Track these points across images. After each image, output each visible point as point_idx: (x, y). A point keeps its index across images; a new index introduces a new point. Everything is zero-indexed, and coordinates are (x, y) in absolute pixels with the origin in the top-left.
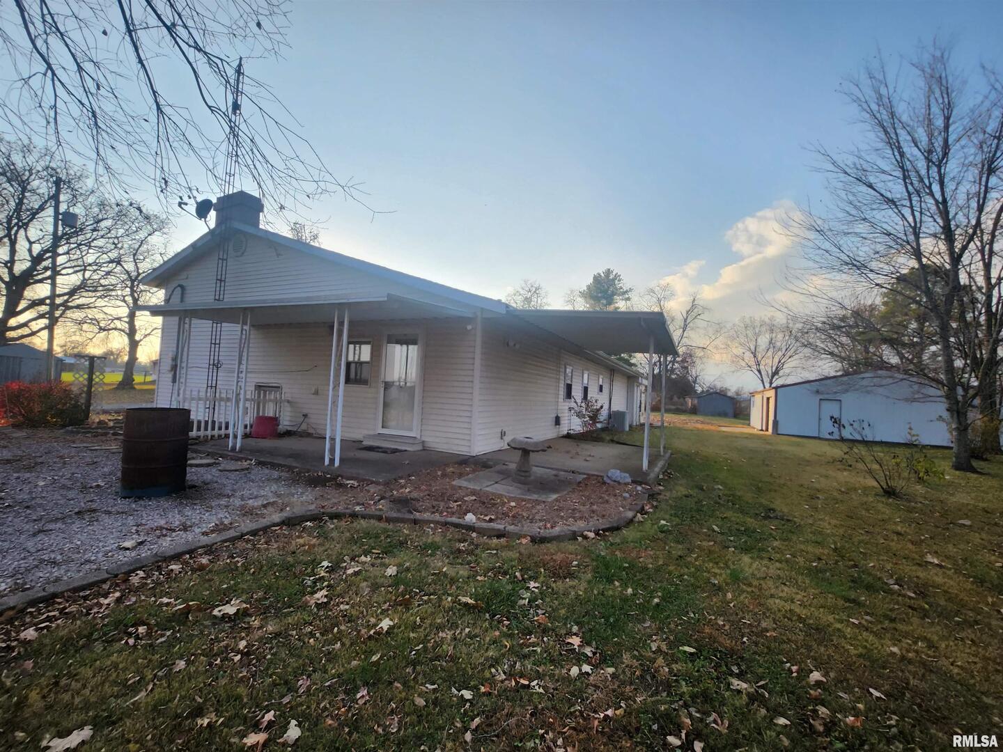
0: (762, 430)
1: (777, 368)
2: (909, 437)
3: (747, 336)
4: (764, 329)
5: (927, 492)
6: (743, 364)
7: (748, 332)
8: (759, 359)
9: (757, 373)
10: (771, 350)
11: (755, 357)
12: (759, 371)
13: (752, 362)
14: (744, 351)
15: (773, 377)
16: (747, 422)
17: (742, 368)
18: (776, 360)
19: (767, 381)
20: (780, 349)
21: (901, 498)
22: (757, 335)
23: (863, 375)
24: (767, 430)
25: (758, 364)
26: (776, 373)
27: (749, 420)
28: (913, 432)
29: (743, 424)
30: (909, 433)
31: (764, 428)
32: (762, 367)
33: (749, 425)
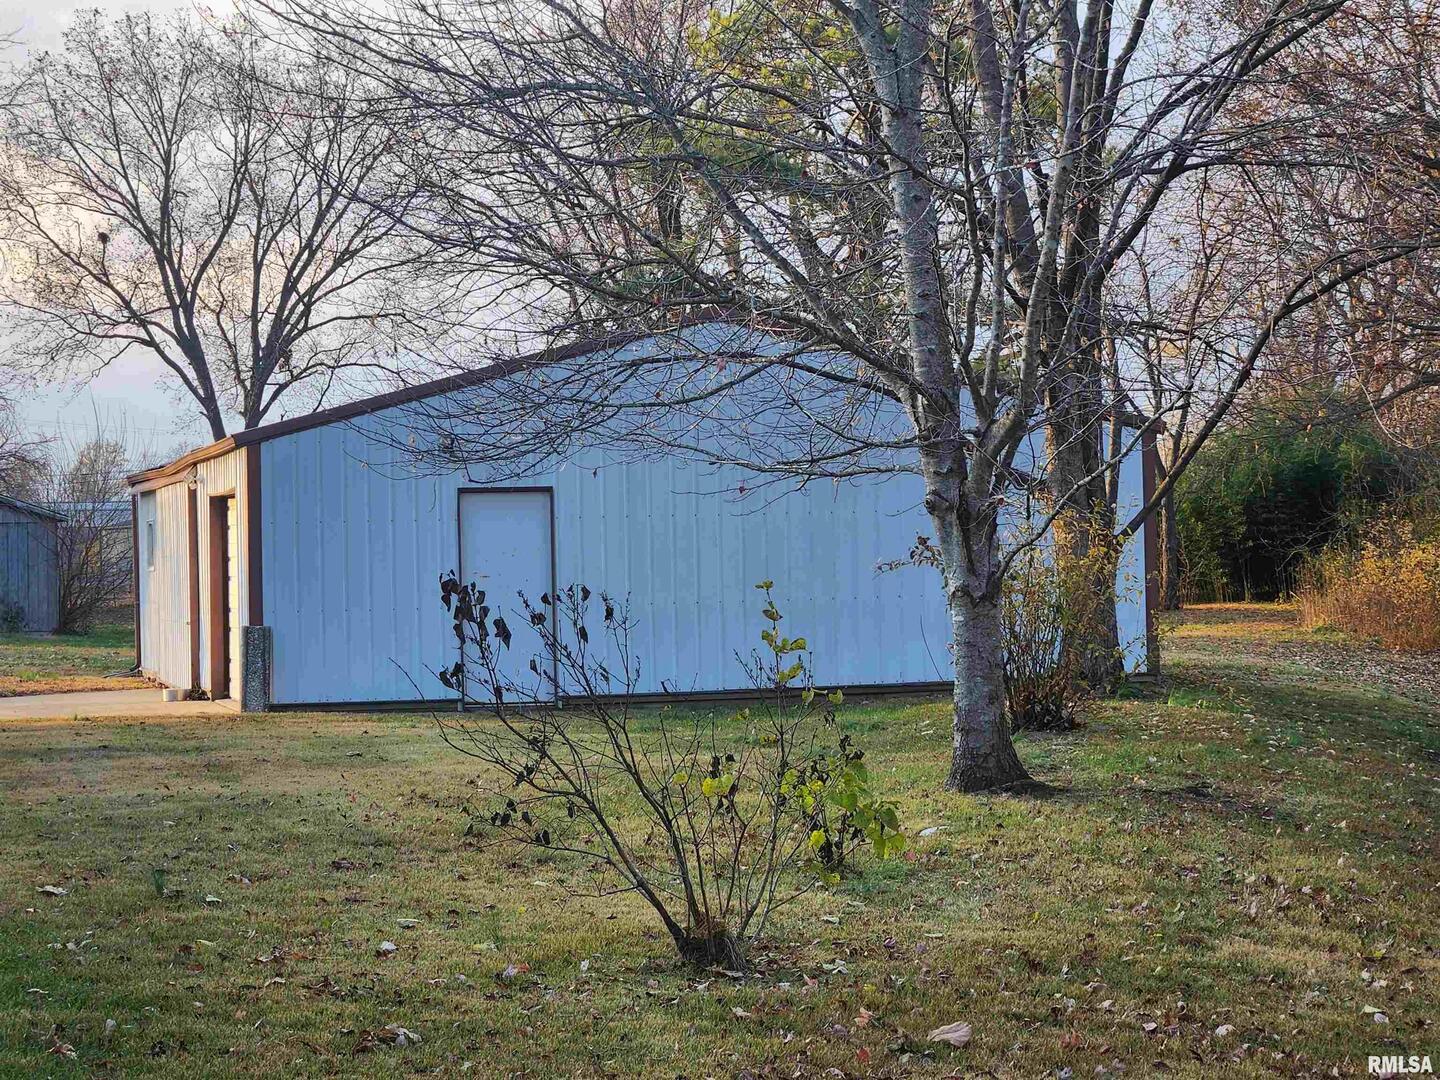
0: (195, 694)
1: (279, 322)
2: (767, 655)
3: (115, 135)
4: (202, 90)
5: (849, 915)
6: (104, 302)
7: (121, 108)
8: (188, 272)
9: (176, 353)
10: (246, 219)
11: (163, 258)
12: (191, 346)
13: (152, 297)
14: (103, 222)
15: (261, 375)
16: (126, 654)
17: (98, 327)
18: (274, 278)
19: (230, 399)
20: (289, 216)
21: (747, 966)
22: (170, 129)
23: (634, 351)
24: (222, 690)
25: (183, 303)
26: (273, 352)
27: (133, 638)
28: (783, 632)
29: (105, 669)
30: (766, 636)
31: (206, 684)
32: (204, 321)
33: (135, 669)
